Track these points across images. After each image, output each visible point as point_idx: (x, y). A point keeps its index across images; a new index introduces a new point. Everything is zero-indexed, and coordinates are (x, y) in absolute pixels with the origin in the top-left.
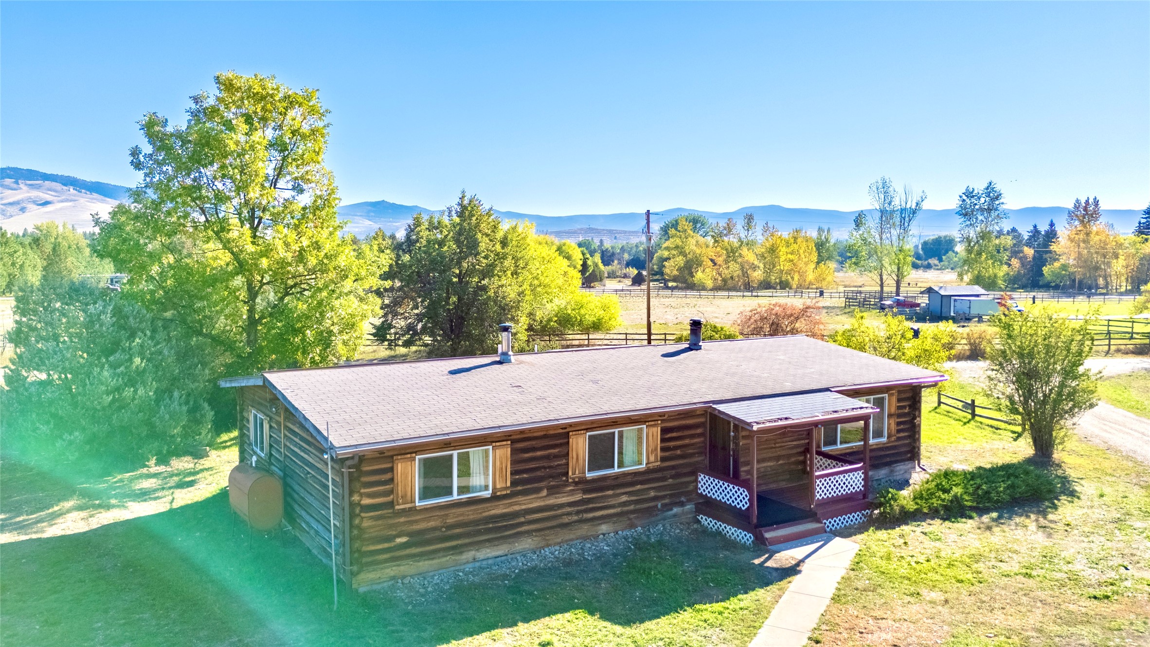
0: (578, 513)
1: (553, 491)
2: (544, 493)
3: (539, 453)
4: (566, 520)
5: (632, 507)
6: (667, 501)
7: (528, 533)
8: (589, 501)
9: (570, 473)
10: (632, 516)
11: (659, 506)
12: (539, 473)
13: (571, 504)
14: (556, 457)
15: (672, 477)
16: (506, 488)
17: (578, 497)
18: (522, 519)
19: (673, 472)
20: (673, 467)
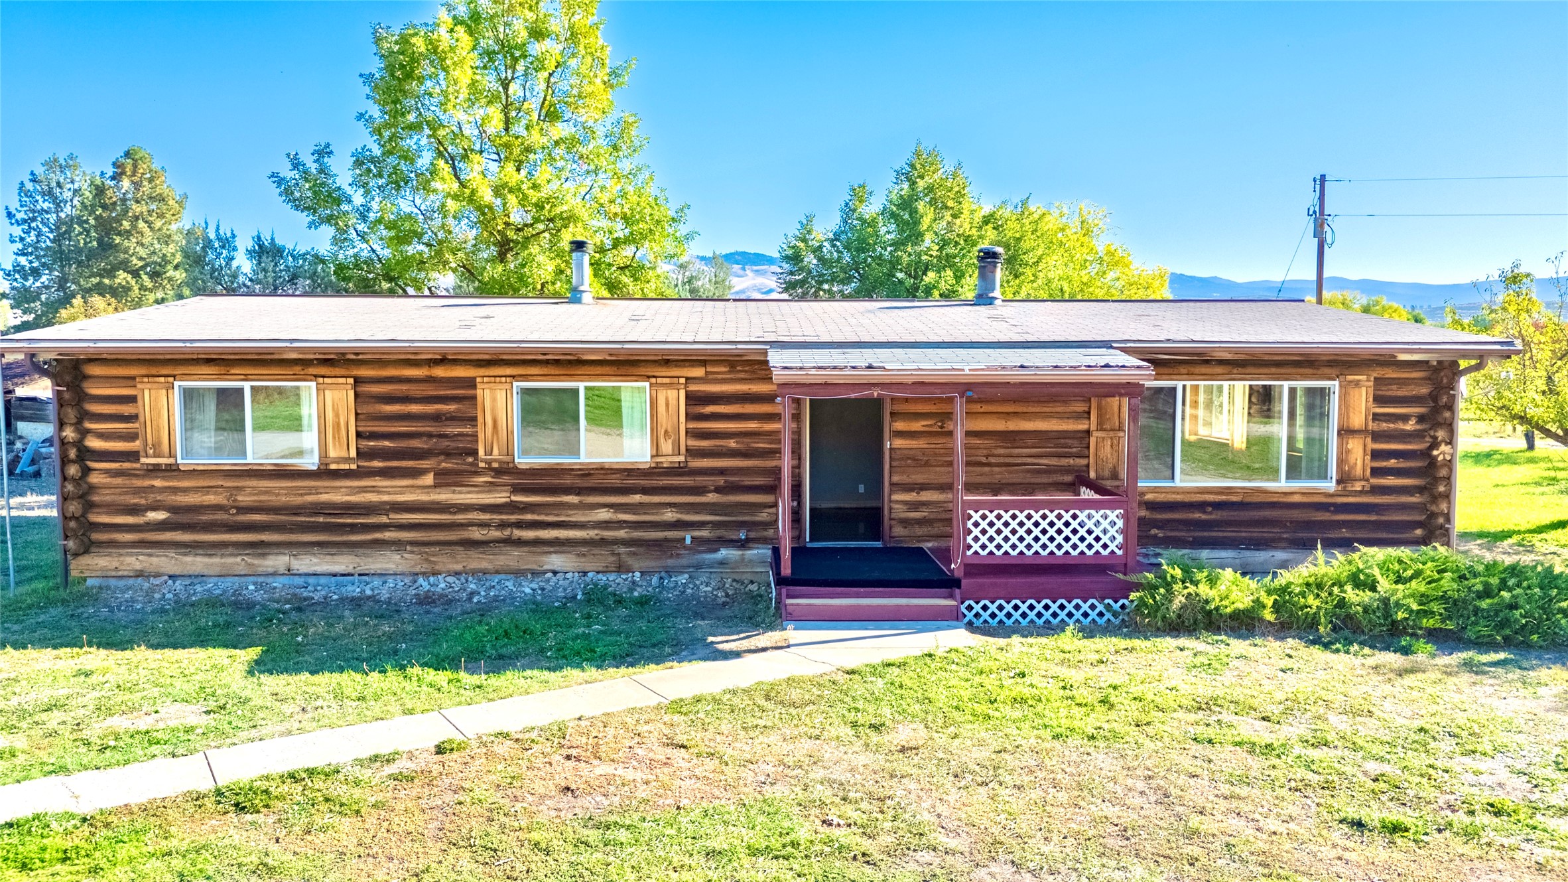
0: (502, 525)
1: (444, 479)
2: (429, 479)
3: (415, 408)
4: (476, 534)
5: (622, 534)
6: (704, 533)
7: (398, 545)
8: (528, 508)
9: (481, 452)
10: (622, 550)
11: (688, 541)
12: (416, 443)
13: (484, 508)
14: (452, 418)
15: (718, 490)
16: (348, 460)
17: (501, 497)
18: (384, 519)
19: (721, 481)
20: (722, 472)
